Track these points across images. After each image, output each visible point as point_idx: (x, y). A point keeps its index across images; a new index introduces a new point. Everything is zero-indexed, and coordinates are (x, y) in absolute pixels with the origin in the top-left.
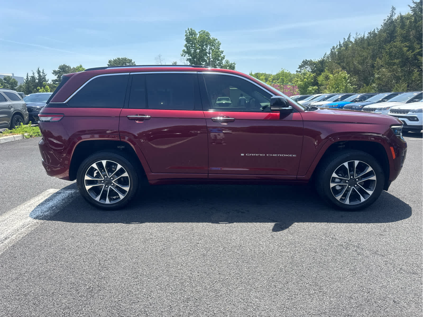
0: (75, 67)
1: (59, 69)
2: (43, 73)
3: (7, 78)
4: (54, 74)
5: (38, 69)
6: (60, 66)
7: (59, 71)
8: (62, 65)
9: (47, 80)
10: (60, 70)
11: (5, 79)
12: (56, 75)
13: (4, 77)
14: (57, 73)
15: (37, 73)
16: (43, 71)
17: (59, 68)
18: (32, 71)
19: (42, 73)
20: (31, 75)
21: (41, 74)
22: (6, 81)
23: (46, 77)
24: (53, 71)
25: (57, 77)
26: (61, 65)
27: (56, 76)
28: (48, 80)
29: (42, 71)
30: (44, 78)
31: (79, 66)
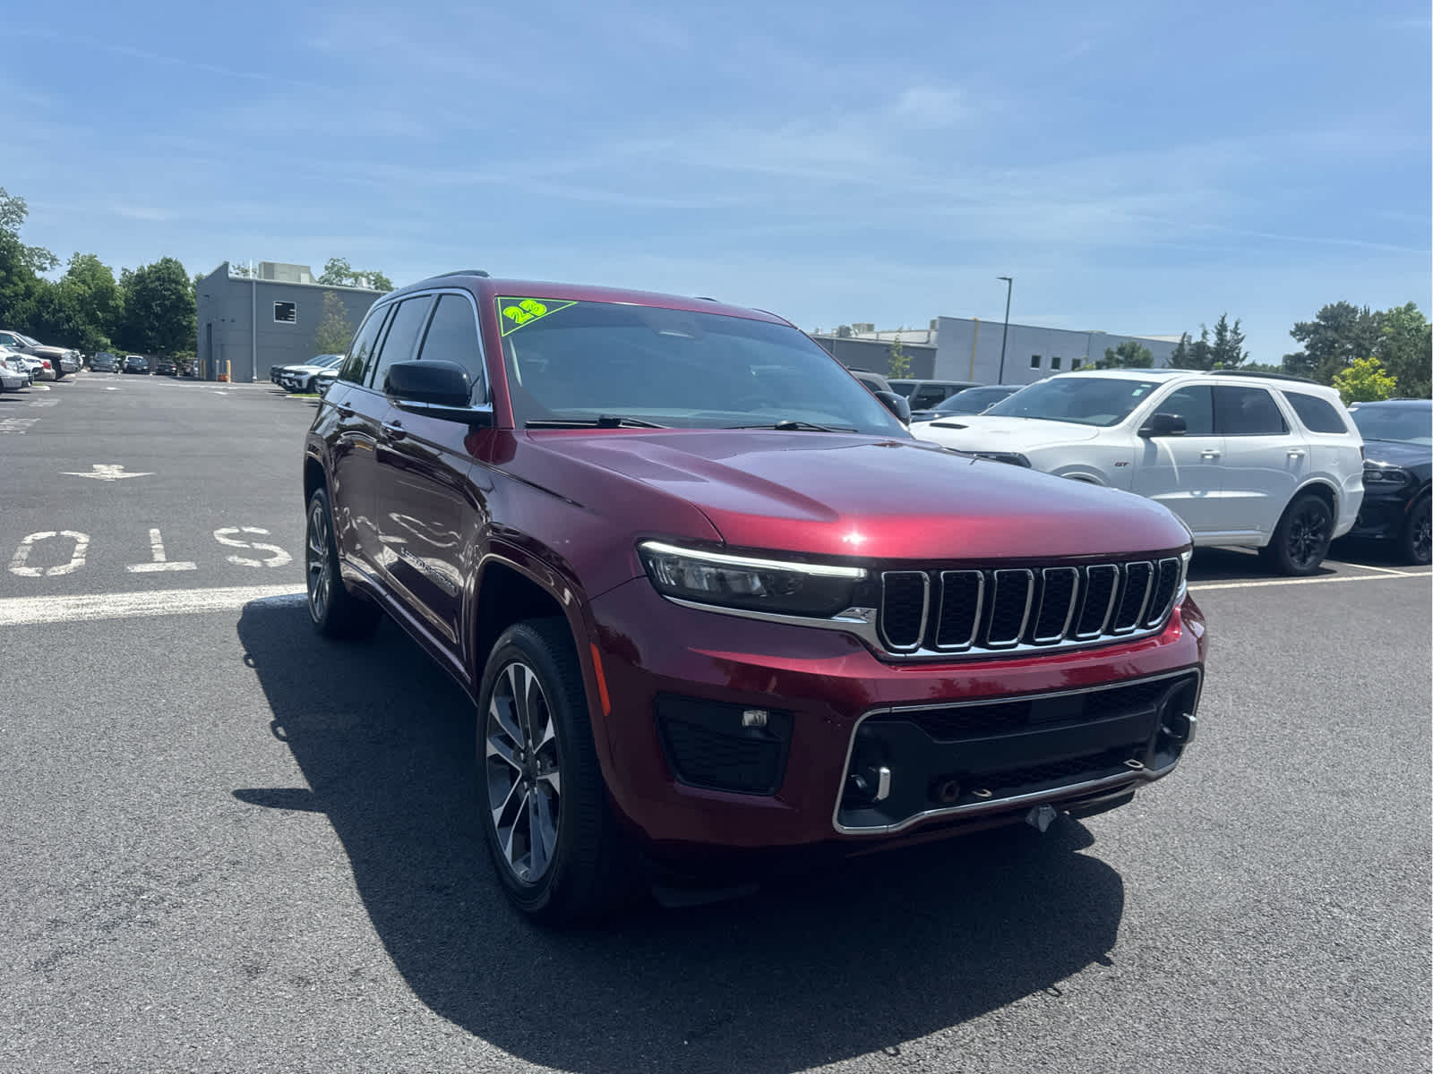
0: (1385, 312)
1: (1317, 321)
2: (1235, 332)
3: (1128, 349)
4: (1294, 336)
5: (1220, 319)
6: (1326, 308)
7: (1317, 325)
8: (1332, 306)
9: (1241, 356)
10: (1322, 323)
11: (1121, 351)
12: (1300, 340)
13: (1119, 345)
14: (1308, 334)
15: (1216, 331)
16: (1237, 324)
17: (1318, 317)
18: (1203, 325)
19: (1231, 331)
20: (1197, 338)
21: (1228, 335)
22: (1121, 358)
23: (1240, 345)
24: (1294, 327)
25: (1307, 347)
26: (1329, 307)
27: (1302, 342)
28: (1245, 356)
29: (1231, 326)
30: (1233, 349)
31: (1403, 306)
